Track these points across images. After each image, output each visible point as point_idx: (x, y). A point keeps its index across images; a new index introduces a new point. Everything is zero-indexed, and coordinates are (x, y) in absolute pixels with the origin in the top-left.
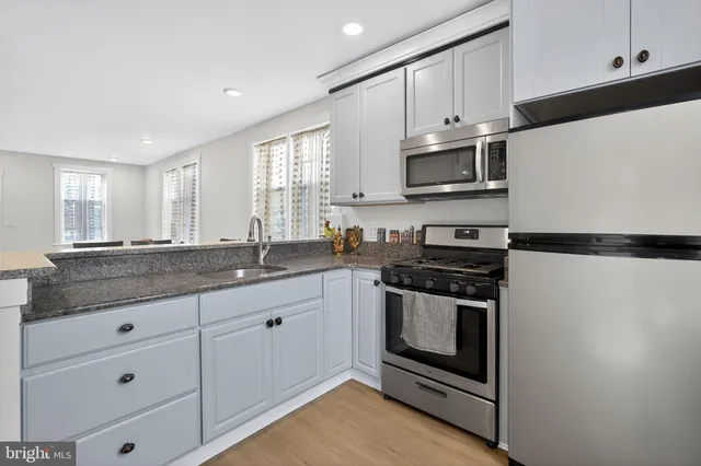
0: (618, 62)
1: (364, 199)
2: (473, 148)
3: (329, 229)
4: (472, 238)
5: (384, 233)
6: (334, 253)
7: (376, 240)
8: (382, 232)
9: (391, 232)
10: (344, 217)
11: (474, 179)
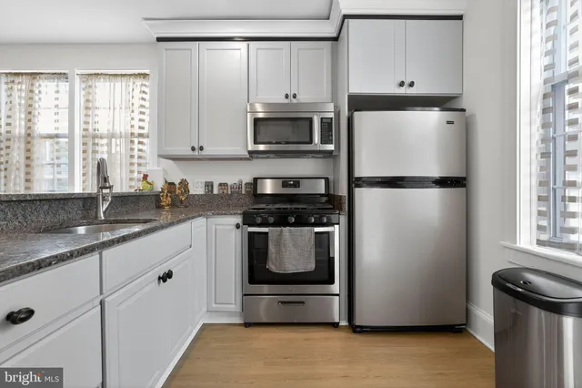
0: (402, 84)
1: (203, 153)
2: (310, 121)
3: (148, 183)
4: (295, 187)
5: (212, 186)
6: (162, 207)
7: (202, 193)
8: (209, 185)
9: (220, 185)
10: (164, 171)
11: (311, 141)
